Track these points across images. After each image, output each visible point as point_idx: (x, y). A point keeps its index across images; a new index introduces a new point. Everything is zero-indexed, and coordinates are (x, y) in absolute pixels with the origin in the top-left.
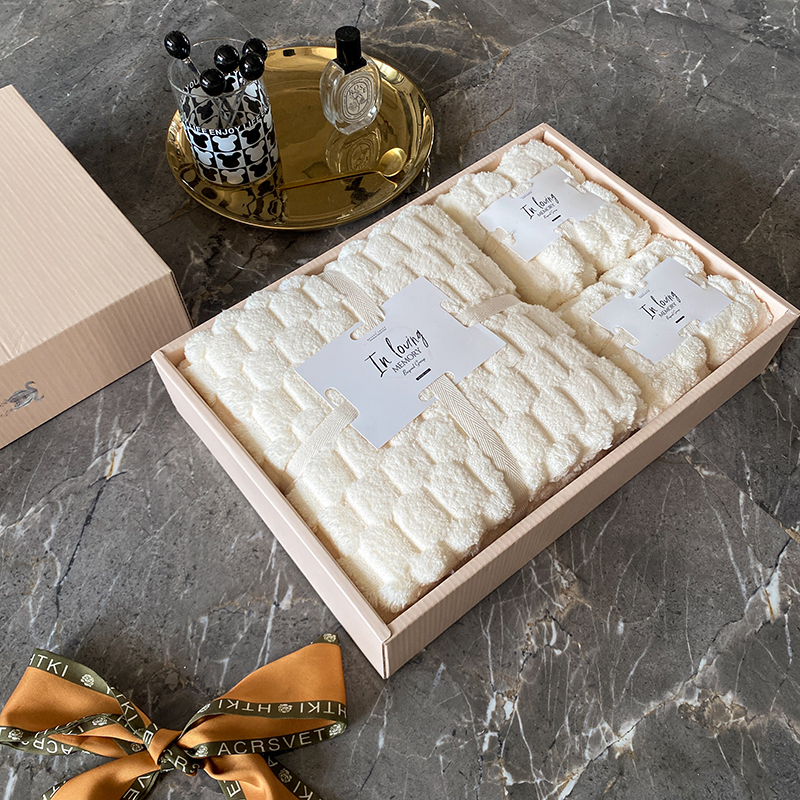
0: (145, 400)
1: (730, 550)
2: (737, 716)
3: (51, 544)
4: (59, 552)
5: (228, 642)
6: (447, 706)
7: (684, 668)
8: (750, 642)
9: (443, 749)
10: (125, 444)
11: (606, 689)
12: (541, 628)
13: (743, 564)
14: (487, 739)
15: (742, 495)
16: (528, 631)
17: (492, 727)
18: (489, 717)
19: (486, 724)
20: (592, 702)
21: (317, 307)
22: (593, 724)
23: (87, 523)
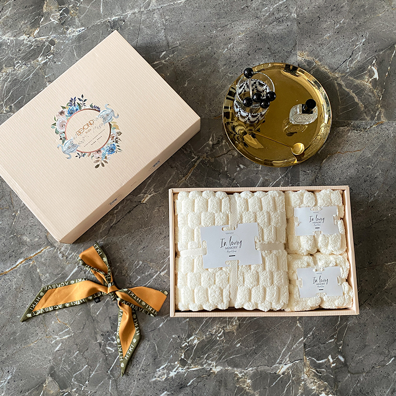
0: (165, 184)
1: (284, 349)
2: (247, 386)
3: (116, 212)
4: (117, 216)
5: (143, 273)
6: (182, 329)
7: (245, 366)
8: (267, 374)
9: (173, 338)
10: (152, 195)
11: (222, 356)
12: (219, 329)
13: (284, 355)
14: (185, 344)
15: (302, 338)
16: (215, 328)
17: (188, 343)
18: (189, 340)
19: (187, 341)
20: (216, 356)
21: (221, 211)
22: (212, 361)
23: (128, 213)
